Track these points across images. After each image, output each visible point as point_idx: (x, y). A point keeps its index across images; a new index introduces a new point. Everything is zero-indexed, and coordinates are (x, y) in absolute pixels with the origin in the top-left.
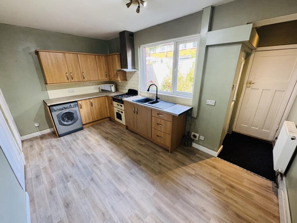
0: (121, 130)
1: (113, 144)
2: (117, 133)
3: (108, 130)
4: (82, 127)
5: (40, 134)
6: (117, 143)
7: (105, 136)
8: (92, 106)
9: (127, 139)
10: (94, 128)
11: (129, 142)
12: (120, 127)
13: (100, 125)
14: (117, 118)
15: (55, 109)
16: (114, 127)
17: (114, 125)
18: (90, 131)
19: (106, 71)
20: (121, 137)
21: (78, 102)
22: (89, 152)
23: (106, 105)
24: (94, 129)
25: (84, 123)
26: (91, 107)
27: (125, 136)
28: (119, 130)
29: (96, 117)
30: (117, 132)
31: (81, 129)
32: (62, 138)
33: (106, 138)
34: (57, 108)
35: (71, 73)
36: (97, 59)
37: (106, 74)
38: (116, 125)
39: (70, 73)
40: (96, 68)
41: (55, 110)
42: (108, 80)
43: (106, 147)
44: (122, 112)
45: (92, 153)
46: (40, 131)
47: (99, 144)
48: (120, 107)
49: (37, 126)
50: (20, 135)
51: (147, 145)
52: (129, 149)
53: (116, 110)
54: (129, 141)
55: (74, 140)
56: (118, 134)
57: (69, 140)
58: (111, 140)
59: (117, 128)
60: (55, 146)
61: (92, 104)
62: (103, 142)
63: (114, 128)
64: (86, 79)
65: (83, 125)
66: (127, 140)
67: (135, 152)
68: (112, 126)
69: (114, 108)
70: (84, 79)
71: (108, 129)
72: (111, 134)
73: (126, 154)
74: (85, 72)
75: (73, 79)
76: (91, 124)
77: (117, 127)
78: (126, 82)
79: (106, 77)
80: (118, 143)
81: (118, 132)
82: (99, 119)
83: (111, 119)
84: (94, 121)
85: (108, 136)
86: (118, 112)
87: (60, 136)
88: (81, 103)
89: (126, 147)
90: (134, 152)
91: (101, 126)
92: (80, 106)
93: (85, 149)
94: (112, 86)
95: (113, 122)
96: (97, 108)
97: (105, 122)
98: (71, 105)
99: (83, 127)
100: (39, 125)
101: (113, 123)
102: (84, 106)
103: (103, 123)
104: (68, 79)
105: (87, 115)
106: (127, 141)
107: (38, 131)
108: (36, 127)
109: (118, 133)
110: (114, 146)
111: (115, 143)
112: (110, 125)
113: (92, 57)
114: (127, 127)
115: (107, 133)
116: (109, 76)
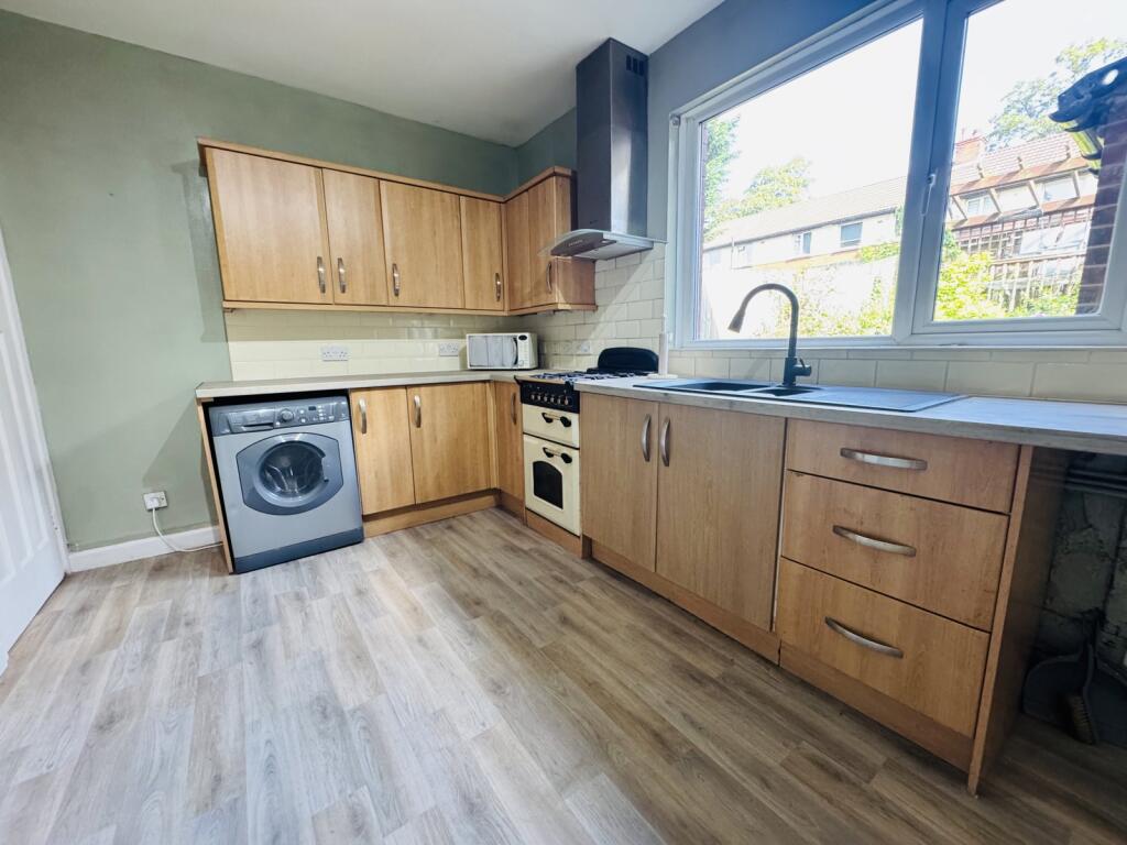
0: (556, 562)
1: (504, 648)
2: (530, 577)
3: (483, 557)
4: (356, 530)
5: (164, 550)
6: (530, 643)
7: (463, 589)
8: (419, 425)
9: (596, 622)
10: (417, 536)
11: (606, 649)
12: (550, 547)
13: (450, 528)
14: (538, 492)
15: (232, 422)
16: (517, 543)
17: (518, 532)
18: (392, 555)
19: (498, 270)
20: (554, 604)
21: (353, 396)
22: (350, 694)
23: (486, 424)
24: (416, 546)
25: (368, 511)
26: (414, 427)
27: (577, 600)
28: (541, 559)
29: (430, 481)
30: (530, 572)
31: (353, 539)
32: (246, 578)
33: (470, 605)
34: (244, 418)
35: (340, 260)
36: (463, 214)
37: (498, 288)
38: (529, 532)
39: (335, 262)
40: (457, 254)
41: (230, 428)
42: (505, 314)
43: (462, 669)
44: (567, 459)
45: (365, 698)
46: (165, 532)
47: (420, 640)
48: (557, 430)
49: (153, 504)
50: (68, 545)
51: (739, 683)
52: (612, 706)
53: (533, 452)
54: (604, 635)
55: (299, 597)
56: (538, 585)
57: (273, 593)
58: (498, 620)
59: (531, 550)
60: (187, 624)
61: (419, 418)
62: (445, 630)
63: (514, 549)
64: (404, 299)
65: (366, 518)
66: (589, 624)
67: (662, 741)
68: (504, 535)
69: (526, 438)
70: (397, 295)
71: (486, 551)
72: (498, 582)
73: (598, 746)
74: (403, 263)
75: (347, 290)
76: (404, 519)
77: (533, 546)
78: (591, 318)
79: (499, 298)
80: (539, 644)
81: (540, 573)
82: (447, 495)
83: (503, 502)
84: (418, 502)
85: (484, 590)
86: (544, 458)
87: (240, 567)
88: (368, 403)
89: (593, 687)
90: (656, 735)
91: (454, 536)
92: (361, 419)
93: (334, 666)
94: (523, 338)
95: (514, 515)
96: (441, 437)
97: (474, 514)
98: (314, 408)
99: (362, 530)
100: (164, 504)
101: (514, 523)
102: (378, 421)
103: (466, 520)
104: (323, 291)
105: (386, 469)
106: (591, 638)
107: (158, 535)
108: (151, 510)
109: (537, 580)
110: (515, 663)
111: (518, 641)
112: (497, 529)
113: (443, 201)
114: (589, 550)
115: (476, 572)
116: (512, 291)
